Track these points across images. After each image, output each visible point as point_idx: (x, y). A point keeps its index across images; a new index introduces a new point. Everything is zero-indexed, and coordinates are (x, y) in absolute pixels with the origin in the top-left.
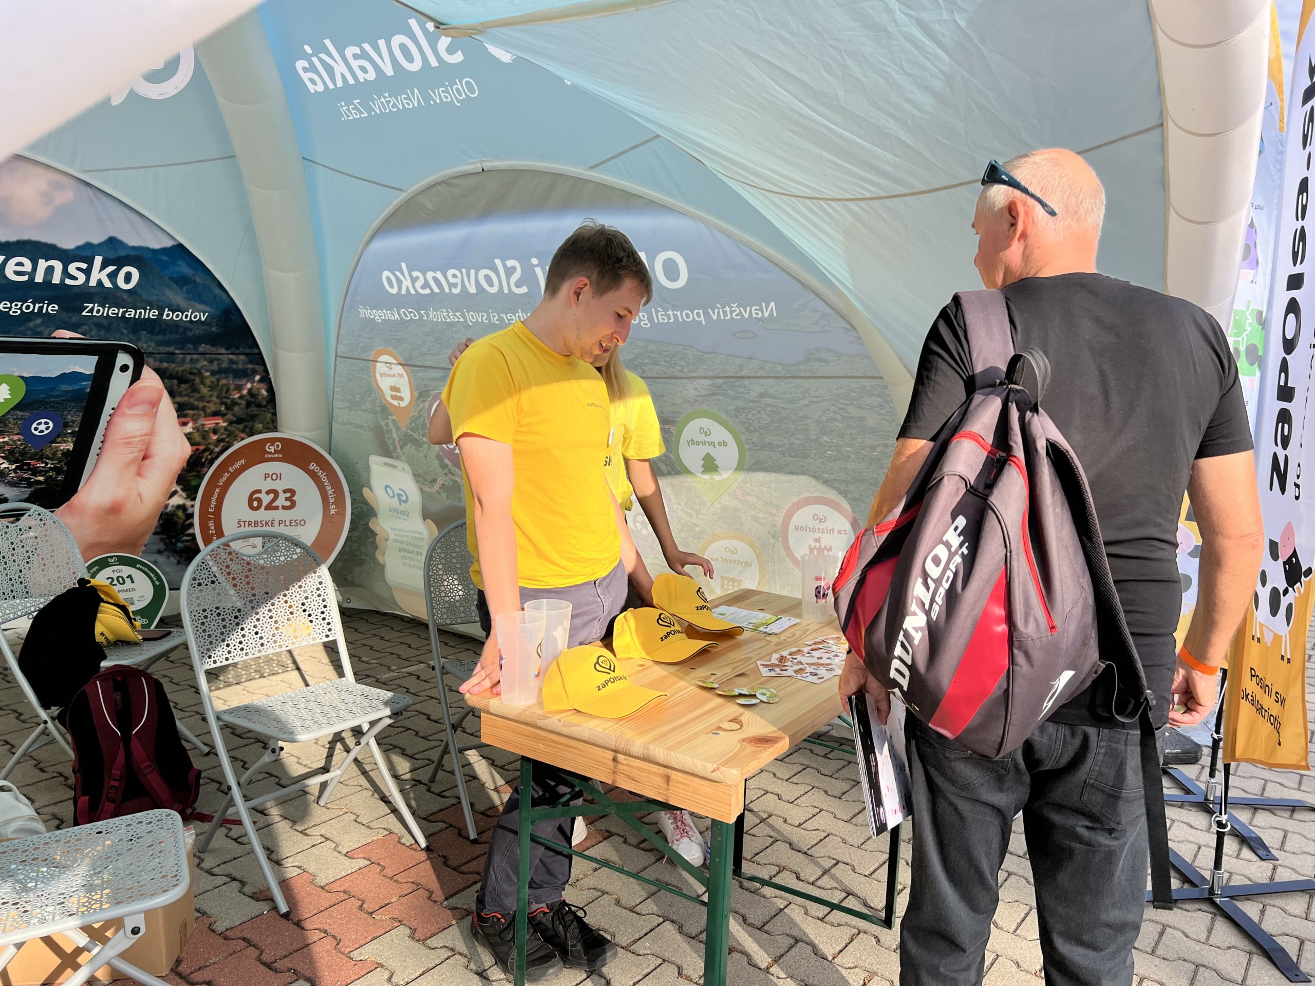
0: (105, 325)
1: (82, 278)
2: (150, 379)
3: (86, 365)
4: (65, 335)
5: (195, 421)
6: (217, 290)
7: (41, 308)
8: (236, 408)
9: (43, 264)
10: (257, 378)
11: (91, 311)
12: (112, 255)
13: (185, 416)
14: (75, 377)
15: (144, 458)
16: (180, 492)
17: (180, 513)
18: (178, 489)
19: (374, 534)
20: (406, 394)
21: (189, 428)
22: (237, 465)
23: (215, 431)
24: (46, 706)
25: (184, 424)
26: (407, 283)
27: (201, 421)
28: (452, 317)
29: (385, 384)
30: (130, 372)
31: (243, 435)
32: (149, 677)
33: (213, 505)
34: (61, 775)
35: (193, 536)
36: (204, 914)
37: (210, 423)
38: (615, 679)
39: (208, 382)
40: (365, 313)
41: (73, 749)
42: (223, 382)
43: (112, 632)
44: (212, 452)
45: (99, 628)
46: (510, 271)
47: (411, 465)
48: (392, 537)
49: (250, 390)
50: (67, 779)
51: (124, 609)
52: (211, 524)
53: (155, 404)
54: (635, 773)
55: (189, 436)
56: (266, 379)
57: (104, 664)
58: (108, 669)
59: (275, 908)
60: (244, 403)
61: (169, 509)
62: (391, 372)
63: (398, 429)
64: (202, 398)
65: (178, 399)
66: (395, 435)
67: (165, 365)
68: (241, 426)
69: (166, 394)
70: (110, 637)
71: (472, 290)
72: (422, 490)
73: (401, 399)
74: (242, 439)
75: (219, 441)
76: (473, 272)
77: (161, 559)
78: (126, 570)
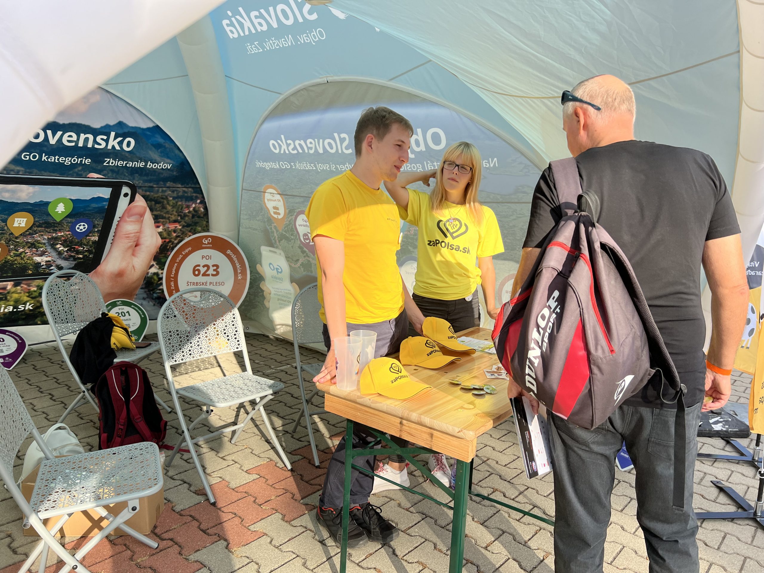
0: (116, 170)
1: (104, 144)
2: (140, 201)
3: (105, 193)
4: (94, 176)
5: (164, 225)
6: (177, 152)
7: (81, 161)
8: (187, 218)
9: (83, 136)
10: (198, 201)
11: (109, 163)
12: (120, 131)
13: (158, 222)
14: (99, 199)
15: (136, 246)
16: (155, 265)
17: (155, 277)
18: (154, 263)
19: (263, 291)
20: (282, 211)
21: (160, 229)
22: (187, 251)
23: (175, 231)
24: (84, 383)
25: (158, 227)
26: (284, 147)
27: (167, 225)
28: (309, 167)
29: (270, 205)
30: (129, 198)
31: (190, 234)
32: (139, 368)
33: (174, 272)
34: (91, 421)
35: (162, 290)
36: (169, 501)
37: (172, 227)
38: (402, 377)
39: (171, 203)
40: (259, 164)
41: (99, 407)
42: (180, 203)
43: (120, 343)
44: (173, 243)
45: (113, 340)
46: (342, 140)
47: (285, 251)
48: (273, 292)
49: (194, 208)
50: (95, 423)
51: (126, 330)
52: (172, 284)
53: (142, 215)
54: (413, 432)
55: (160, 234)
56: (203, 202)
57: (116, 360)
58: (117, 363)
59: (208, 500)
60: (191, 215)
61: (149, 275)
62: (274, 199)
63: (277, 231)
64: (168, 212)
65: (155, 213)
66: (275, 235)
67: (148, 193)
68: (189, 229)
69: (148, 209)
70: (119, 345)
71: (321, 151)
72: (290, 266)
73: (279, 214)
74: (190, 236)
75: (177, 237)
76: (321, 141)
77: (145, 303)
78: (126, 309)
